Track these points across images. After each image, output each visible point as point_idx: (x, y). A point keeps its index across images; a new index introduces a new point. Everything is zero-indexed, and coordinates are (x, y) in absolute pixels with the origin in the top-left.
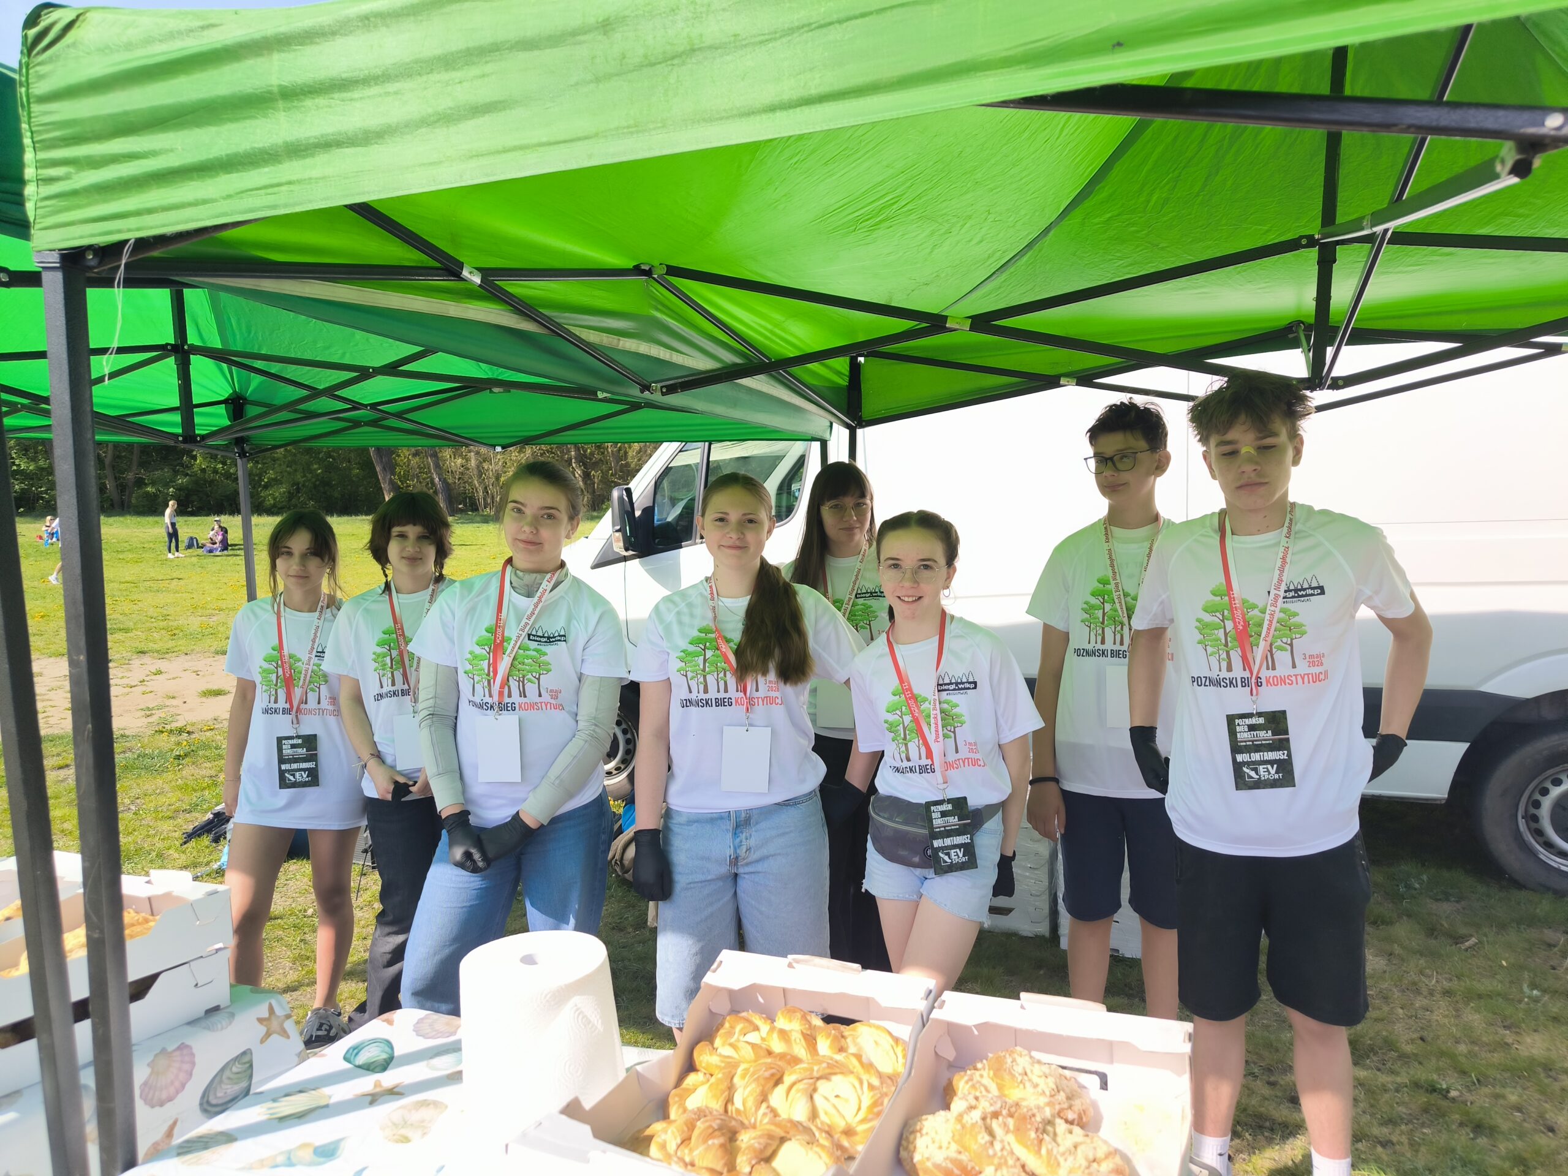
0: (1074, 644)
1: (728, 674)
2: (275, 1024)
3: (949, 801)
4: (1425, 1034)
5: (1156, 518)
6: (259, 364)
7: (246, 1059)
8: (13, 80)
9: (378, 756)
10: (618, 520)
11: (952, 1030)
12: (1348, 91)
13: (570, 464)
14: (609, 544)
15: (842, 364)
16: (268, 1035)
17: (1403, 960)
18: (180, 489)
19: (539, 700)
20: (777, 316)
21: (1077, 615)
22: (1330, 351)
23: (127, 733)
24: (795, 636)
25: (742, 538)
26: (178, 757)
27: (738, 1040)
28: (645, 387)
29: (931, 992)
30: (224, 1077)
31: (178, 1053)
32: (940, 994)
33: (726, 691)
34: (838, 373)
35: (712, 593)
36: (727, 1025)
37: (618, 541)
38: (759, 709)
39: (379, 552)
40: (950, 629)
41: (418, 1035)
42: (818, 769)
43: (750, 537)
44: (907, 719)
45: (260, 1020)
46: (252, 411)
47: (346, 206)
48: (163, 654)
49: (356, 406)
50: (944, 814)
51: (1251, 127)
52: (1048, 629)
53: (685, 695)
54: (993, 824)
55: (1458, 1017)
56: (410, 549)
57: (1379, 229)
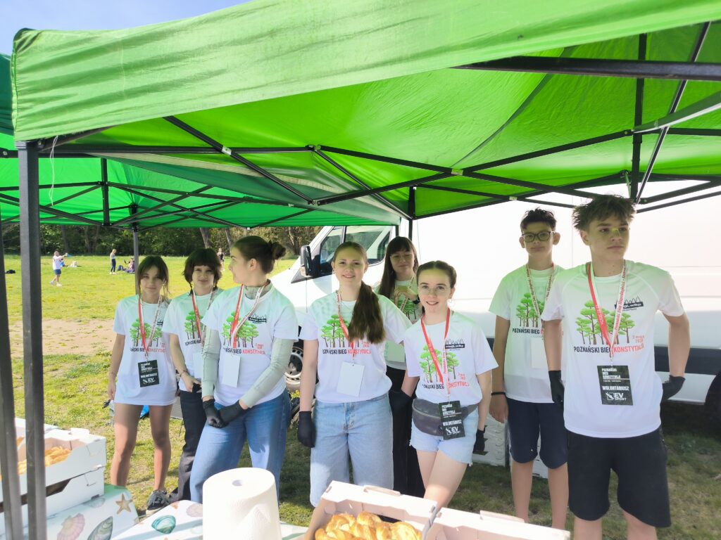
0: (513, 326)
1: (345, 338)
2: (124, 504)
3: (451, 403)
4: (695, 524)
5: (552, 265)
6: (143, 191)
7: (110, 521)
8: (9, 62)
9: (187, 371)
10: (303, 261)
11: (446, 529)
12: (647, 58)
13: (288, 233)
14: (299, 273)
15: (406, 190)
16: (121, 510)
17: (684, 485)
18: (116, 244)
19: (252, 349)
20: (375, 169)
21: (514, 312)
22: (640, 185)
23: (85, 355)
24: (377, 321)
25: (352, 272)
26: (105, 367)
27: (338, 529)
28: (310, 202)
29: (434, 508)
30: (99, 530)
31: (76, 519)
32: (439, 509)
33: (344, 346)
34: (404, 194)
35: (338, 299)
36: (333, 520)
37: (303, 270)
38: (359, 355)
39: (188, 277)
40: (452, 318)
41: (188, 515)
42: (388, 384)
43: (356, 271)
44: (431, 361)
45: (118, 502)
46: (140, 210)
47: (164, 118)
48: (104, 318)
49: (183, 209)
50: (448, 409)
51: (601, 77)
52: (499, 319)
53: (325, 348)
54: (473, 415)
55: (713, 515)
56: (202, 277)
57: (662, 127)
